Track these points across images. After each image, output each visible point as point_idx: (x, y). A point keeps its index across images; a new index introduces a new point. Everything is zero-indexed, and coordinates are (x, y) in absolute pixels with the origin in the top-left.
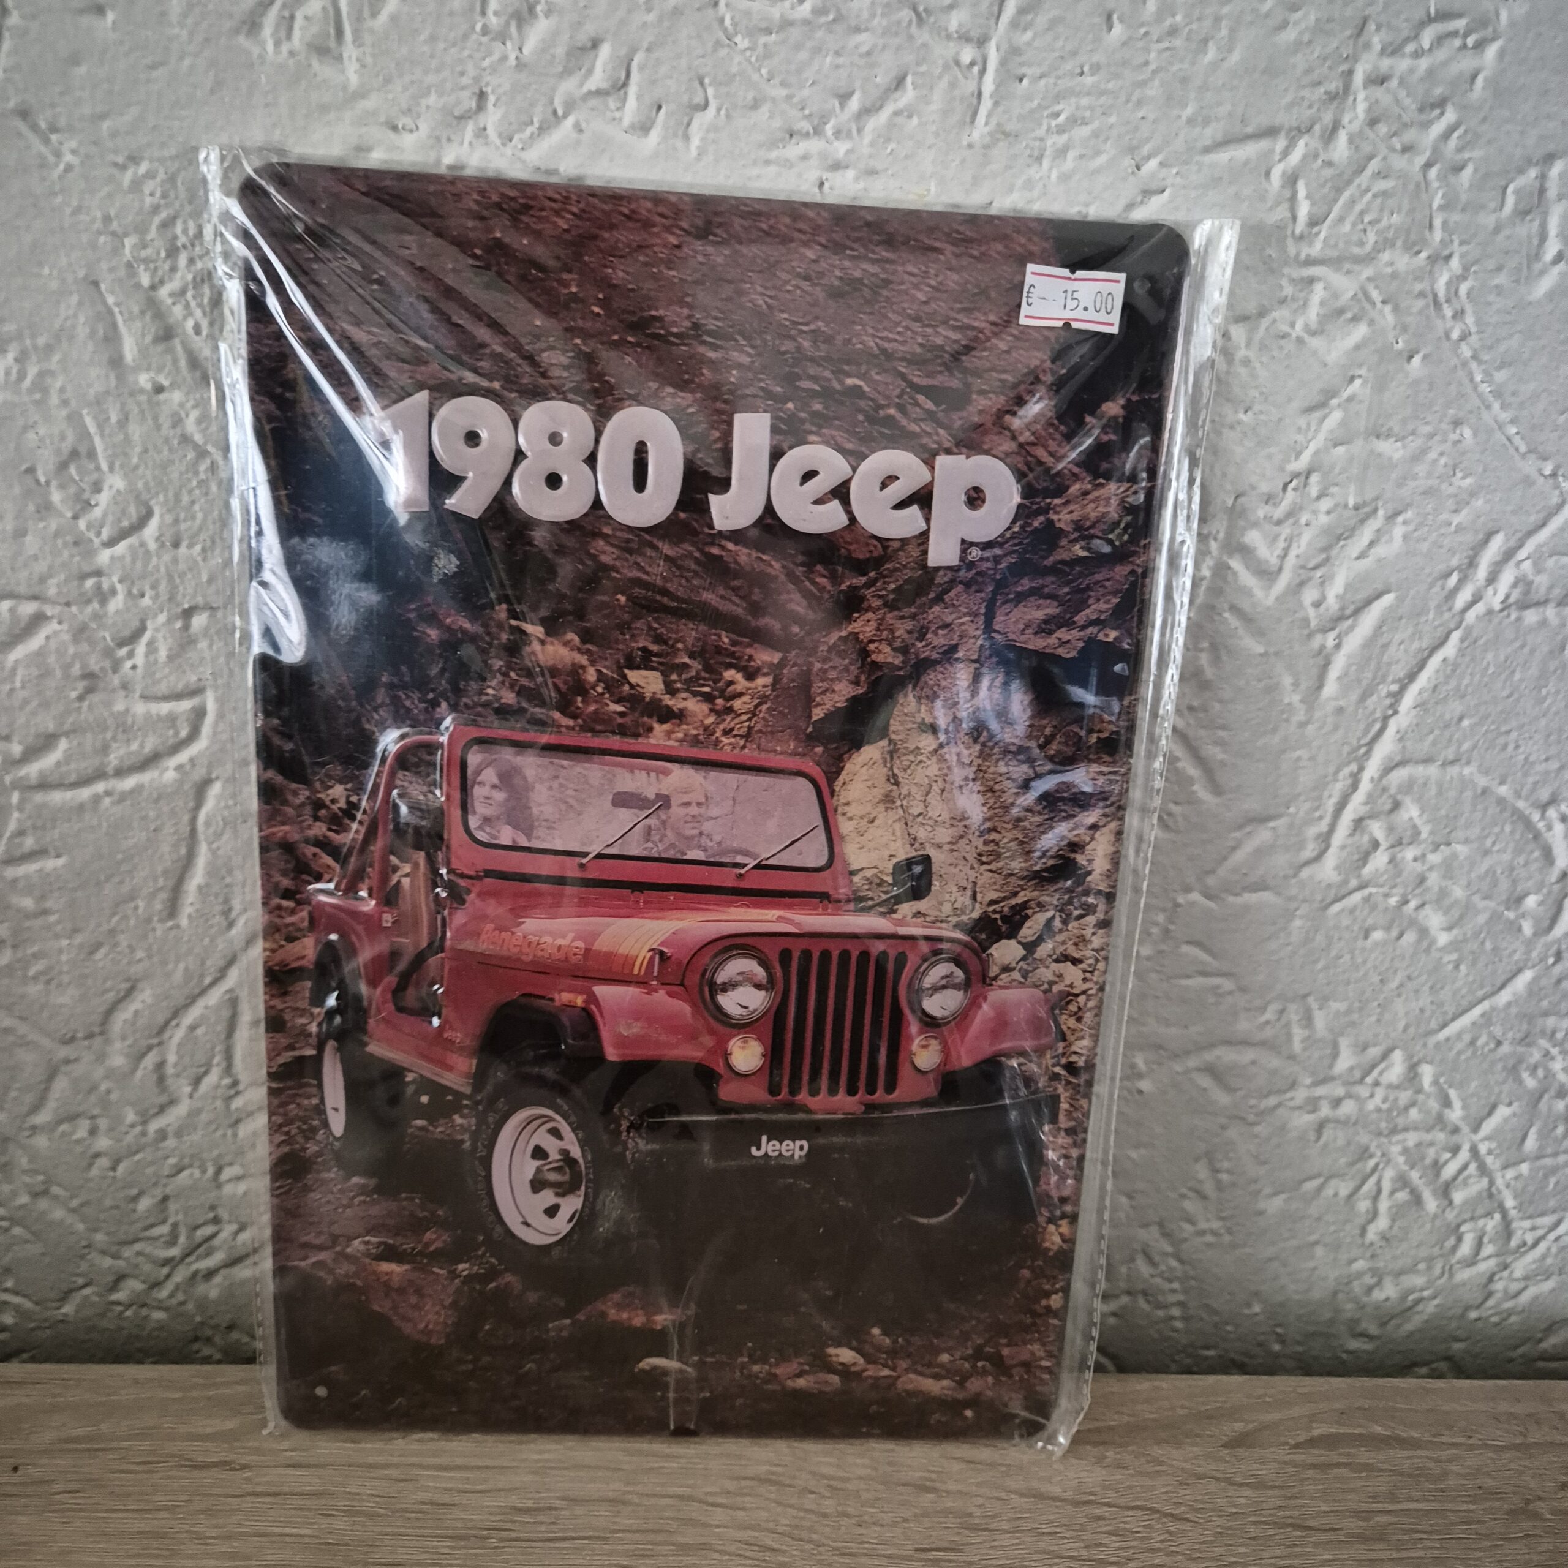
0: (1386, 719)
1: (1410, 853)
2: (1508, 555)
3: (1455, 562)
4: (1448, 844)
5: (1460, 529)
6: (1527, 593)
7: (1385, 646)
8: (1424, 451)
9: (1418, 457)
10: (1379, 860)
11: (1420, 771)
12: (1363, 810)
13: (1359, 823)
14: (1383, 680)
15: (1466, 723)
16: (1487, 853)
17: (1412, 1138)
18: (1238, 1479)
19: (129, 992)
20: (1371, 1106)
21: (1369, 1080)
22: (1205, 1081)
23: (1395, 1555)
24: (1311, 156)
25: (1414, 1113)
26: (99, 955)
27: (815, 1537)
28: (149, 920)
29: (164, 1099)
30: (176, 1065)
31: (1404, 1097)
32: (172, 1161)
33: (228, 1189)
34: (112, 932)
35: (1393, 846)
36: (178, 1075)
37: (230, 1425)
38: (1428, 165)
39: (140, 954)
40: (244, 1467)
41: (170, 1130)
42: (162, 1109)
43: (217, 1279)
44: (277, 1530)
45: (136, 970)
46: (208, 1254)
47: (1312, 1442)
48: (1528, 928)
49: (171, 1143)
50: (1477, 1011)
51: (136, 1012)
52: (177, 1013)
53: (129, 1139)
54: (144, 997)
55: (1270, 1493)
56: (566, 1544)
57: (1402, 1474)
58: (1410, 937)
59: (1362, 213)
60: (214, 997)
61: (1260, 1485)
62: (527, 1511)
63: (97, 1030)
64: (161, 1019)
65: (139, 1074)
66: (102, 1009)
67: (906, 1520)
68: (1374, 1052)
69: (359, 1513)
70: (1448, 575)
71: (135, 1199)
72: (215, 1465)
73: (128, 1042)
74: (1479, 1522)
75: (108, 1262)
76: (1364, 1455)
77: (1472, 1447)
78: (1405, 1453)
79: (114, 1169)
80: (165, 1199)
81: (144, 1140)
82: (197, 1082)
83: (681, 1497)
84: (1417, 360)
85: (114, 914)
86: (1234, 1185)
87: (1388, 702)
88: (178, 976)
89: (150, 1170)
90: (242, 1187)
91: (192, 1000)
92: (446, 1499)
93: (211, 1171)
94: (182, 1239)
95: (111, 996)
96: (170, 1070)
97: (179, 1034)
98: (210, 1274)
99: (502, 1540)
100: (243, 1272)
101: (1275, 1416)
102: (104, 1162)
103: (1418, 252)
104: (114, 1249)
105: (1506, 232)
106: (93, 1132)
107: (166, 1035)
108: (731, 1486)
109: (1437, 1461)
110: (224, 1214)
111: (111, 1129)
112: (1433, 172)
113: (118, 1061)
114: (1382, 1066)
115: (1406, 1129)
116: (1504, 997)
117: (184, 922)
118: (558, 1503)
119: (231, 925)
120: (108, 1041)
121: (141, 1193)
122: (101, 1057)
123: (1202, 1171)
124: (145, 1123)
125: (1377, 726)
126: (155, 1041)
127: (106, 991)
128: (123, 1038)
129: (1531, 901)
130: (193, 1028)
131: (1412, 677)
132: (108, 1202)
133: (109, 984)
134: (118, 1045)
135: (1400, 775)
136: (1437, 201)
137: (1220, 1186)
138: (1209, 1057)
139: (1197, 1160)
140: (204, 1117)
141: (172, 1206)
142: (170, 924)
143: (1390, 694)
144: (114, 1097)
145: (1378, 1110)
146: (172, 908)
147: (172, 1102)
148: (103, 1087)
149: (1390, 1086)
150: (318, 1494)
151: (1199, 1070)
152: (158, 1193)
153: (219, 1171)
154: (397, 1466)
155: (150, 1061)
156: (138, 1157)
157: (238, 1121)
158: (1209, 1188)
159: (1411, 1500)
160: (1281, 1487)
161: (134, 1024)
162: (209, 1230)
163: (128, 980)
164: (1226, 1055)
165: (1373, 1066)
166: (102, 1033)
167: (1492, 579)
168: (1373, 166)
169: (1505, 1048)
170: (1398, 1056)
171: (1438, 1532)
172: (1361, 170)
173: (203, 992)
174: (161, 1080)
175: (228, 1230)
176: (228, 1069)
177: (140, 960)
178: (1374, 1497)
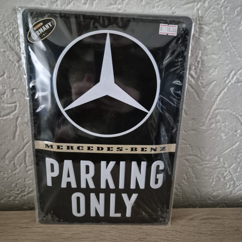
0: (215, 102)
1: (219, 124)
2: (235, 74)
3: (226, 75)
4: (225, 122)
5: (227, 70)
6: (238, 80)
7: (214, 90)
8: (221, 57)
9: (220, 58)
10: (214, 125)
11: (220, 110)
12: (210, 117)
13: (210, 119)
14: (214, 96)
15: (228, 102)
16: (231, 123)
17: (219, 169)
18: (191, 225)
19: (8, 152)
20: (212, 164)
21: (212, 160)
22: (185, 161)
23: (216, 238)
24: (201, 6)
25: (219, 166)
26: (2, 146)
27: (122, 237)
28: (10, 140)
29: (15, 168)
30: (17, 163)
31: (218, 163)
32: (17, 178)
33: (27, 182)
34: (4, 142)
35: (216, 123)
36: (17, 165)
37: (27, 221)
38: (221, 7)
39: (9, 145)
40: (30, 228)
41: (17, 173)
42: (15, 170)
43: (26, 196)
44: (35, 238)
45: (9, 148)
46: (24, 192)
47: (203, 219)
48: (238, 136)
49: (17, 175)
50: (230, 149)
51: (9, 155)
52: (16, 155)
53: (10, 175)
54: (11, 152)
55: (196, 228)
56: (82, 239)
57: (217, 224)
58: (219, 138)
59: (210, 15)
60: (22, 152)
61: (194, 226)
62: (76, 234)
63: (3, 158)
64: (13, 156)
65: (11, 165)
66: (4, 154)
67: (137, 234)
68: (213, 156)
69: (48, 235)
70: (225, 78)
71: (12, 184)
72: (25, 228)
73: (9, 159)
74: (230, 232)
75: (8, 194)
76: (211, 221)
77: (229, 219)
78: (218, 220)
79: (8, 179)
80: (17, 184)
81: (12, 175)
82: (20, 166)
83: (100, 231)
84: (220, 41)
85: (4, 139)
86: (190, 177)
87: (215, 99)
88: (16, 149)
89: (14, 180)
90: (29, 182)
91: (18, 153)
92: (62, 232)
93: (24, 179)
94: (20, 190)
95: (5, 152)
96: (16, 164)
97: (16, 158)
98: (25, 195)
99: (71, 239)
100: (30, 195)
101: (197, 215)
102: (6, 178)
103: (220, 22)
104: (9, 192)
105: (235, 18)
106: (4, 174)
107: (15, 158)
108: (109, 229)
109: (223, 222)
110: (26, 186)
111: (7, 173)
112: (222, 8)
113: (7, 162)
114: (214, 158)
115: (218, 168)
116: (234, 147)
117: (16, 140)
118: (80, 233)
119: (24, 140)
120: (5, 159)
121: (12, 183)
122: (4, 162)
123: (185, 175)
124: (12, 172)
125: (213, 103)
126: (13, 159)
127: (4, 152)
128: (8, 159)
129: (239, 131)
130: (19, 157)
131: (219, 95)
132: (7, 185)
133: (5, 150)
134: (7, 160)
135: (217, 111)
136: (223, 13)
137: (188, 178)
138: (186, 157)
139: (184, 173)
140: (22, 171)
141: (18, 185)
142: (14, 140)
143: (215, 98)
144: (7, 168)
145: (213, 165)
146: (14, 138)
147: (17, 169)
148: (5, 167)
149: (216, 161)
150: (42, 232)
151: (184, 159)
152: (15, 183)
153: (25, 179)
154: (54, 227)
155: (12, 162)
156: (12, 178)
157: (27, 172)
158: (186, 178)
159: (219, 228)
160: (198, 227)
161: (9, 156)
162: (24, 189)
163: (8, 150)
164: (188, 157)
165: (213, 158)
166: (4, 158)
167: (232, 78)
168: (212, 7)
169: (234, 155)
170: (217, 157)
171: (223, 234)
172: (210, 8)
173: (20, 151)
174: (14, 166)
175: (27, 189)
176: (25, 163)
177: (9, 147)
178: (213, 228)
